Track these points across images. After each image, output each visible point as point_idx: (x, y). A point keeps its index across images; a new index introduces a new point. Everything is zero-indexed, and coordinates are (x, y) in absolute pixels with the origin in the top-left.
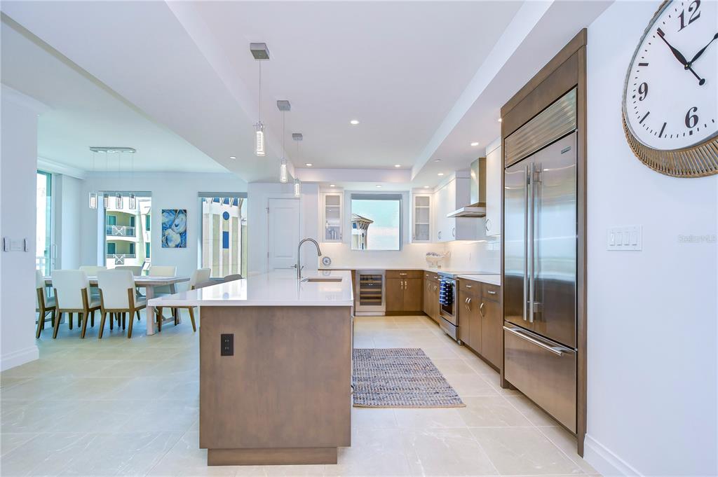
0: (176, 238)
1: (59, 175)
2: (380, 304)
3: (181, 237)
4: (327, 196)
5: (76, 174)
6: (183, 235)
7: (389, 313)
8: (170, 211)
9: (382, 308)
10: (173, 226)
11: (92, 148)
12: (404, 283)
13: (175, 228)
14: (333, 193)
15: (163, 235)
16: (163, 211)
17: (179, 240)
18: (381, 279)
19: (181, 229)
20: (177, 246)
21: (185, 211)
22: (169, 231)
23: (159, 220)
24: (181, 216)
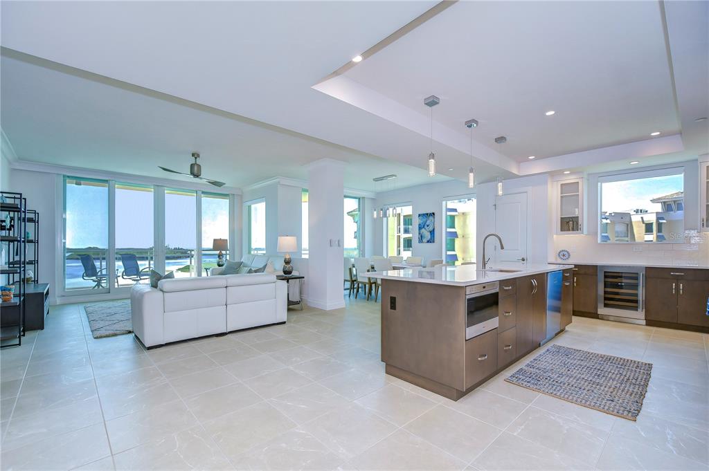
0: (427, 236)
1: (364, 198)
2: (636, 309)
3: (431, 234)
4: (562, 185)
5: (372, 195)
6: (432, 232)
7: (650, 322)
8: (424, 214)
9: (640, 315)
10: (426, 227)
11: (374, 180)
12: (677, 287)
13: (427, 228)
14: (572, 179)
15: (419, 234)
16: (419, 215)
17: (429, 237)
18: (637, 278)
19: (431, 229)
20: (428, 242)
21: (433, 214)
22: (423, 230)
23: (416, 221)
24: (431, 218)
